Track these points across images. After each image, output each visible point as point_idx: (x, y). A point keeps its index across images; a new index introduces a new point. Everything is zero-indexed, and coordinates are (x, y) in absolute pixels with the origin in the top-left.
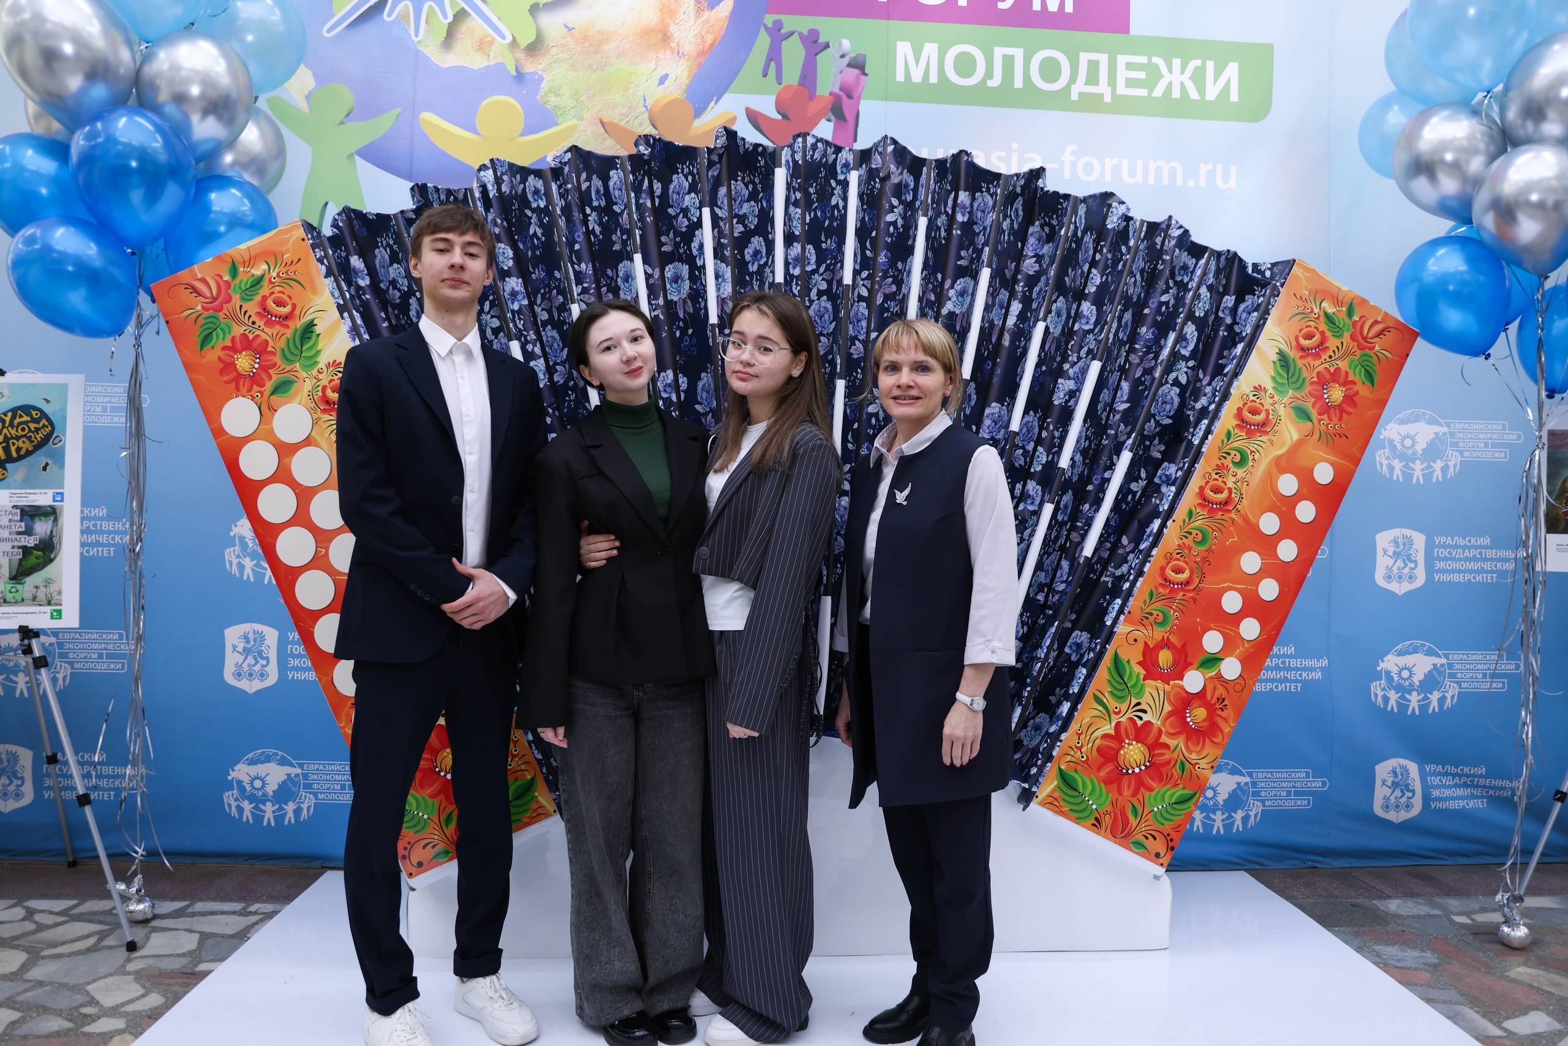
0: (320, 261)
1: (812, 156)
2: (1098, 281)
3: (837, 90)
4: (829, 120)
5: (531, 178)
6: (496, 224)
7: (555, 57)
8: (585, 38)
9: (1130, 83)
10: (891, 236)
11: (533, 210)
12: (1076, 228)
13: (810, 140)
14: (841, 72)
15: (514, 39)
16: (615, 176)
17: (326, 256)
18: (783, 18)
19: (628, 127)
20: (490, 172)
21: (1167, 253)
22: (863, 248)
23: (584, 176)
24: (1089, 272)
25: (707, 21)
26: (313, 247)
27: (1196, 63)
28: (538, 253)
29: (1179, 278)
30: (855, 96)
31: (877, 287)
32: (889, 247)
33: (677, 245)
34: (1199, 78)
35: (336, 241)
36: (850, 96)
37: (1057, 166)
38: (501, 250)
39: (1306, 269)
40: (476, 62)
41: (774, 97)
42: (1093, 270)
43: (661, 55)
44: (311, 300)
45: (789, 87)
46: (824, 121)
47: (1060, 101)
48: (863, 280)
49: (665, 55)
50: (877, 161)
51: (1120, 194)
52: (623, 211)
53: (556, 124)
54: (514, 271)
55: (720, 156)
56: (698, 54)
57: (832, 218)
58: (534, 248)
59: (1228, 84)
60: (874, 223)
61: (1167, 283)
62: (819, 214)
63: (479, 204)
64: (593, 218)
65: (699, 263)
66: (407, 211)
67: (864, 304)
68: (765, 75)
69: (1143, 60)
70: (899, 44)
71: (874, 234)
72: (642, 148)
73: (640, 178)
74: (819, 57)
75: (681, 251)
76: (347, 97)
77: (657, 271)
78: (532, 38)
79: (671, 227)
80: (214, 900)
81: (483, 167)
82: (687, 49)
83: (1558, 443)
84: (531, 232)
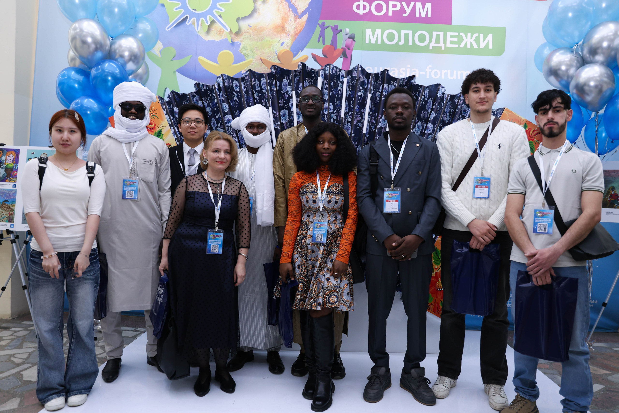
0: (164, 109)
1: (332, 72)
2: (434, 116)
3: (344, 47)
4: (341, 58)
5: (235, 81)
6: (223, 96)
7: (245, 36)
8: (255, 29)
9: (451, 42)
10: (360, 100)
11: (235, 92)
12: (425, 97)
13: (332, 66)
14: (346, 40)
15: (231, 30)
16: (263, 80)
17: (166, 108)
18: (326, 21)
19: (270, 61)
20: (221, 78)
21: (459, 105)
22: (350, 104)
23: (253, 80)
24: (431, 112)
25: (298, 23)
26: (162, 105)
27: (477, 35)
28: (237, 106)
29: (463, 115)
30: (351, 48)
31: (354, 118)
32: (359, 104)
33: (284, 104)
34: (477, 40)
35: (169, 103)
36: (349, 49)
37: (424, 73)
38: (225, 105)
39: (509, 111)
40: (218, 38)
41: (321, 50)
42: (432, 112)
43: (282, 35)
44: (161, 123)
45: (327, 46)
46: (339, 58)
47: (426, 49)
48: (349, 115)
49: (284, 35)
50: (355, 74)
51: (443, 84)
52: (265, 92)
53: (245, 60)
54: (229, 113)
55: (300, 73)
56: (295, 34)
57: (338, 94)
58: (236, 105)
59: (488, 42)
60: (353, 96)
61: (459, 116)
62: (334, 93)
63: (217, 90)
64: (256, 94)
65: (292, 110)
66: (193, 92)
67: (350, 124)
68: (319, 42)
69: (457, 34)
70: (367, 29)
71: (354, 99)
72: (273, 70)
73: (272, 80)
74: (338, 35)
75: (286, 106)
76: (173, 51)
77: (278, 112)
78: (237, 30)
79: (283, 97)
80: (125, 326)
81: (219, 77)
82: (291, 33)
83: (607, 175)
84: (235, 99)
